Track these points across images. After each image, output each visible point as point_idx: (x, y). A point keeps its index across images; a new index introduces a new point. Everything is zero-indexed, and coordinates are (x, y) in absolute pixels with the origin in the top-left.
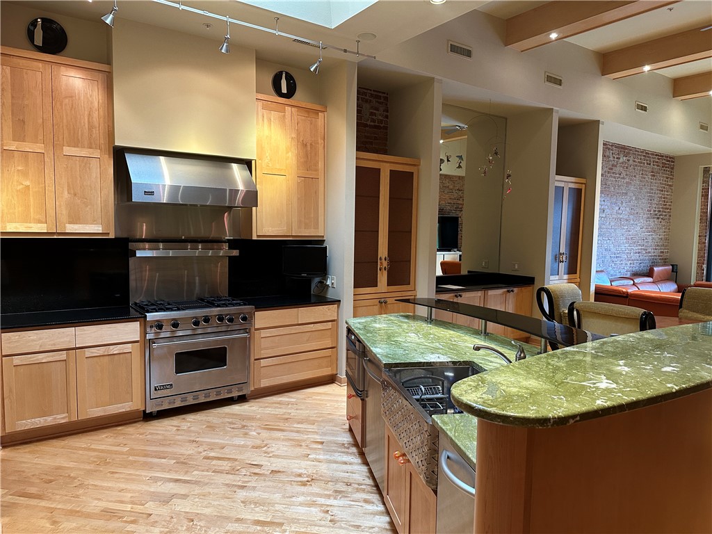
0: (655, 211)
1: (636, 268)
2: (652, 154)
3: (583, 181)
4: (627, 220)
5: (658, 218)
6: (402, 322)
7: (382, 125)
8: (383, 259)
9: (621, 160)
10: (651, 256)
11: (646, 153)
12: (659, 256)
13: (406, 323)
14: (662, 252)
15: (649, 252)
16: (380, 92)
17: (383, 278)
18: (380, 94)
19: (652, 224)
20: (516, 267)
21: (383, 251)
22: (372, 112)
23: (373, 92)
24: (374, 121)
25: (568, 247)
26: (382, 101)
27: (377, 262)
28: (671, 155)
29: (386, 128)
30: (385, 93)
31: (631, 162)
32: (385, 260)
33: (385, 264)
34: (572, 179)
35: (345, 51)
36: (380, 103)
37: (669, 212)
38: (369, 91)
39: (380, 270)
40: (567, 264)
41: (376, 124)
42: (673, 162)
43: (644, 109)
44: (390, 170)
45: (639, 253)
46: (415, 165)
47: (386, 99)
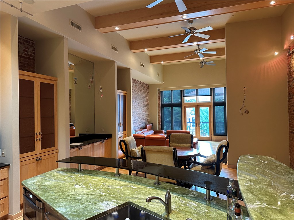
0: (145, 104)
1: (141, 126)
2: (143, 83)
3: (126, 92)
4: (137, 108)
5: (146, 107)
6: (64, 176)
7: (31, 58)
8: (38, 133)
9: (134, 85)
10: (145, 121)
11: (141, 83)
12: (147, 121)
13: (67, 176)
14: (148, 119)
15: (144, 120)
16: (30, 40)
17: (38, 145)
18: (30, 41)
19: (144, 109)
20: (103, 130)
21: (38, 129)
22: (24, 50)
23: (25, 39)
24: (26, 55)
25: (122, 120)
26: (31, 44)
27: (34, 136)
28: (148, 84)
29: (34, 60)
30: (32, 41)
31: (137, 86)
32: (39, 134)
33: (39, 137)
34: (122, 91)
35: (12, 6)
36: (30, 45)
37: (149, 105)
38: (22, 38)
39: (36, 140)
40: (122, 127)
41: (28, 56)
42: (148, 86)
43: (143, 66)
44: (41, 83)
45: (142, 120)
46: (54, 80)
47: (33, 44)
